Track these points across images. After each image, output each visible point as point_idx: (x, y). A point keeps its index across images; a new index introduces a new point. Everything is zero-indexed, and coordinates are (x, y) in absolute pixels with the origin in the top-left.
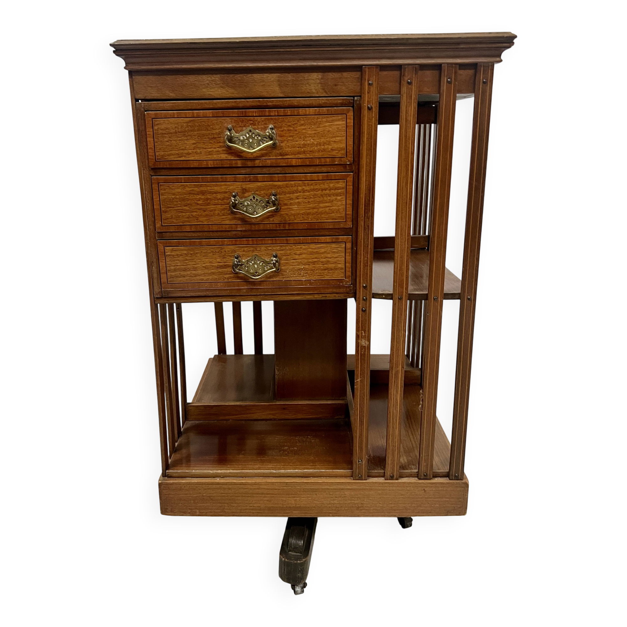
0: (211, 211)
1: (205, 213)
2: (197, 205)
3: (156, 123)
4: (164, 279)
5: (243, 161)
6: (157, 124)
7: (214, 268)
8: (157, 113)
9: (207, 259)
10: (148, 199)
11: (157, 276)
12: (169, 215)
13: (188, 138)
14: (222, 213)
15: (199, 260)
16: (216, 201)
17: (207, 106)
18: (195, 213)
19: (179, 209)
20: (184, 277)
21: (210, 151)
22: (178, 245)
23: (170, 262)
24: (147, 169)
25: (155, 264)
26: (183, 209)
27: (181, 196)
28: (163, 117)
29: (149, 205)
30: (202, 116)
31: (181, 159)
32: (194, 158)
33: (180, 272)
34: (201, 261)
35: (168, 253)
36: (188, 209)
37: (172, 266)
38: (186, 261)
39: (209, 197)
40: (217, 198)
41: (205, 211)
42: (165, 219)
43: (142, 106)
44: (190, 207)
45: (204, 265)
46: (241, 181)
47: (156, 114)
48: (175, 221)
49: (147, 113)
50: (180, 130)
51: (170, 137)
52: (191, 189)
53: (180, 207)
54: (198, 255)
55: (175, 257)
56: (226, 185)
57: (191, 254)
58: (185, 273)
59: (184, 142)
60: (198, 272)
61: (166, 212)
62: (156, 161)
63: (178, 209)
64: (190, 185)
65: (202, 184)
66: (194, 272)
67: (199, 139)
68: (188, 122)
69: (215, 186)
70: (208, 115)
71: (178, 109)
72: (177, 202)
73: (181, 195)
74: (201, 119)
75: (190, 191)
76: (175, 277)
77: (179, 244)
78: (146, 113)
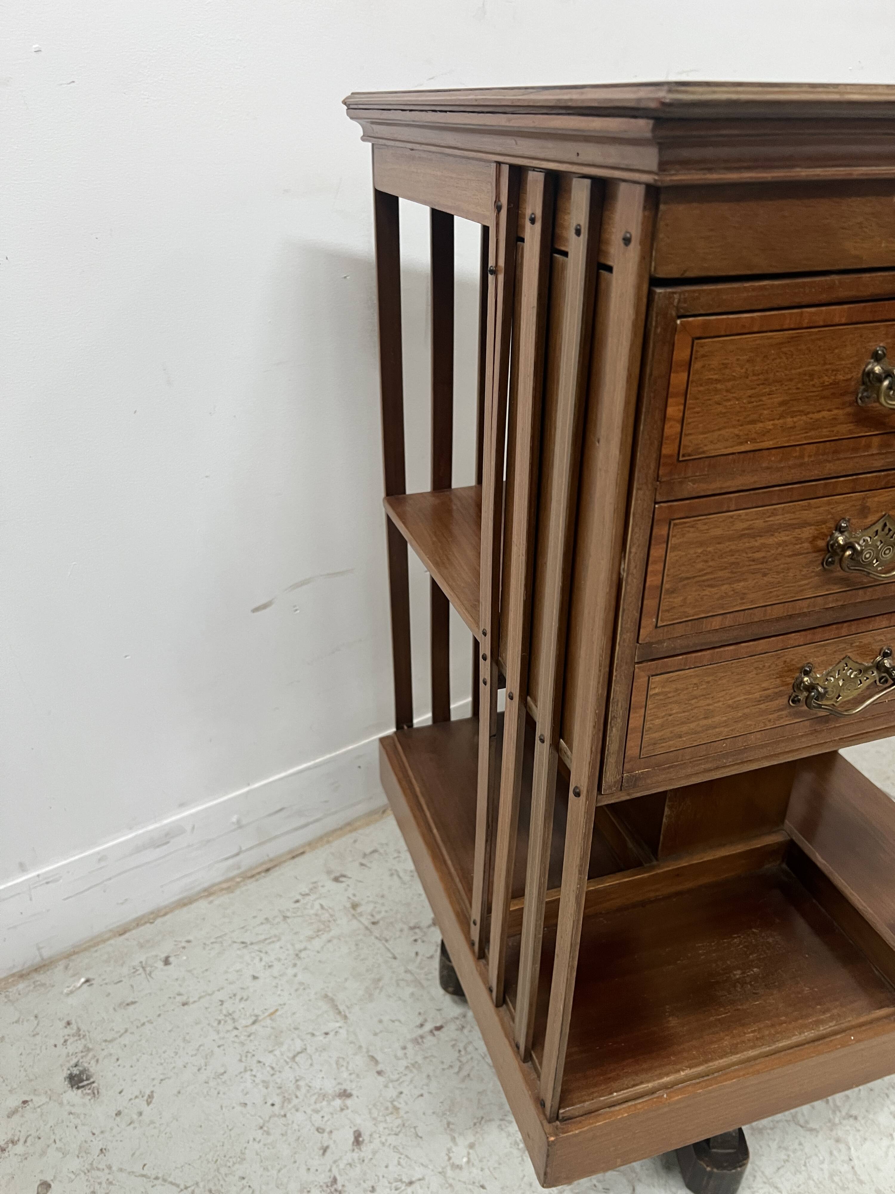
0: (778, 573)
1: (765, 578)
2: (751, 563)
3: (702, 351)
4: (633, 750)
5: (885, 437)
6: (703, 356)
7: (750, 704)
8: (710, 320)
9: (740, 688)
10: (636, 567)
11: (619, 747)
12: (678, 600)
13: (774, 388)
14: (803, 573)
15: (723, 693)
16: (798, 547)
17: (843, 294)
18: (742, 584)
19: (708, 580)
20: (681, 737)
21: (817, 420)
22: (683, 667)
23: (655, 710)
24: (650, 486)
25: (619, 720)
26: (714, 578)
27: (719, 546)
28: (723, 333)
29: (635, 580)
30: (821, 323)
31: (743, 448)
32: (775, 441)
33: (671, 729)
34: (726, 694)
35: (657, 691)
36: (730, 575)
37: (658, 718)
38: (693, 701)
39: (784, 538)
40: (800, 539)
41: (765, 575)
42: (668, 611)
43: (672, 304)
44: (735, 570)
45: (730, 702)
46: (867, 488)
47: (705, 324)
48: (691, 611)
49: (681, 322)
50: (757, 368)
51: (728, 391)
52: (745, 525)
53: (711, 573)
54: (724, 681)
55: (669, 695)
56: (829, 503)
57: (708, 682)
58: (685, 728)
59: (761, 400)
60: (713, 720)
61: (673, 592)
62: (678, 460)
63: (704, 581)
64: (747, 514)
65: (775, 509)
66: (705, 722)
67: (798, 389)
68: (782, 343)
69: (806, 510)
70: (837, 320)
71: (769, 305)
72: (706, 561)
73: (719, 543)
74: (816, 333)
75: (744, 529)
76: (659, 742)
77: (685, 665)
78: (678, 322)
